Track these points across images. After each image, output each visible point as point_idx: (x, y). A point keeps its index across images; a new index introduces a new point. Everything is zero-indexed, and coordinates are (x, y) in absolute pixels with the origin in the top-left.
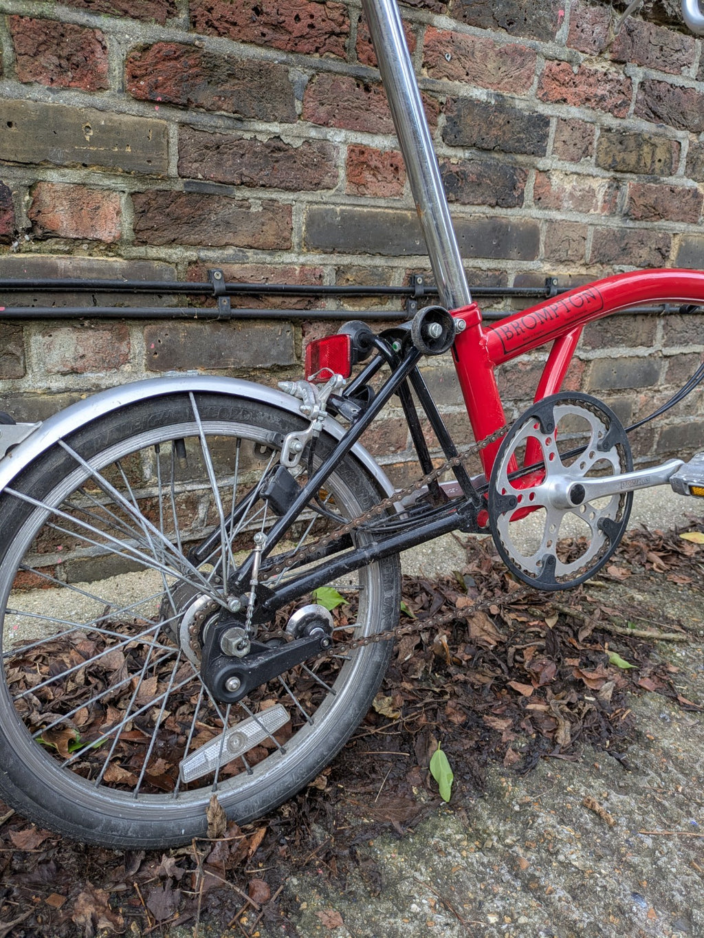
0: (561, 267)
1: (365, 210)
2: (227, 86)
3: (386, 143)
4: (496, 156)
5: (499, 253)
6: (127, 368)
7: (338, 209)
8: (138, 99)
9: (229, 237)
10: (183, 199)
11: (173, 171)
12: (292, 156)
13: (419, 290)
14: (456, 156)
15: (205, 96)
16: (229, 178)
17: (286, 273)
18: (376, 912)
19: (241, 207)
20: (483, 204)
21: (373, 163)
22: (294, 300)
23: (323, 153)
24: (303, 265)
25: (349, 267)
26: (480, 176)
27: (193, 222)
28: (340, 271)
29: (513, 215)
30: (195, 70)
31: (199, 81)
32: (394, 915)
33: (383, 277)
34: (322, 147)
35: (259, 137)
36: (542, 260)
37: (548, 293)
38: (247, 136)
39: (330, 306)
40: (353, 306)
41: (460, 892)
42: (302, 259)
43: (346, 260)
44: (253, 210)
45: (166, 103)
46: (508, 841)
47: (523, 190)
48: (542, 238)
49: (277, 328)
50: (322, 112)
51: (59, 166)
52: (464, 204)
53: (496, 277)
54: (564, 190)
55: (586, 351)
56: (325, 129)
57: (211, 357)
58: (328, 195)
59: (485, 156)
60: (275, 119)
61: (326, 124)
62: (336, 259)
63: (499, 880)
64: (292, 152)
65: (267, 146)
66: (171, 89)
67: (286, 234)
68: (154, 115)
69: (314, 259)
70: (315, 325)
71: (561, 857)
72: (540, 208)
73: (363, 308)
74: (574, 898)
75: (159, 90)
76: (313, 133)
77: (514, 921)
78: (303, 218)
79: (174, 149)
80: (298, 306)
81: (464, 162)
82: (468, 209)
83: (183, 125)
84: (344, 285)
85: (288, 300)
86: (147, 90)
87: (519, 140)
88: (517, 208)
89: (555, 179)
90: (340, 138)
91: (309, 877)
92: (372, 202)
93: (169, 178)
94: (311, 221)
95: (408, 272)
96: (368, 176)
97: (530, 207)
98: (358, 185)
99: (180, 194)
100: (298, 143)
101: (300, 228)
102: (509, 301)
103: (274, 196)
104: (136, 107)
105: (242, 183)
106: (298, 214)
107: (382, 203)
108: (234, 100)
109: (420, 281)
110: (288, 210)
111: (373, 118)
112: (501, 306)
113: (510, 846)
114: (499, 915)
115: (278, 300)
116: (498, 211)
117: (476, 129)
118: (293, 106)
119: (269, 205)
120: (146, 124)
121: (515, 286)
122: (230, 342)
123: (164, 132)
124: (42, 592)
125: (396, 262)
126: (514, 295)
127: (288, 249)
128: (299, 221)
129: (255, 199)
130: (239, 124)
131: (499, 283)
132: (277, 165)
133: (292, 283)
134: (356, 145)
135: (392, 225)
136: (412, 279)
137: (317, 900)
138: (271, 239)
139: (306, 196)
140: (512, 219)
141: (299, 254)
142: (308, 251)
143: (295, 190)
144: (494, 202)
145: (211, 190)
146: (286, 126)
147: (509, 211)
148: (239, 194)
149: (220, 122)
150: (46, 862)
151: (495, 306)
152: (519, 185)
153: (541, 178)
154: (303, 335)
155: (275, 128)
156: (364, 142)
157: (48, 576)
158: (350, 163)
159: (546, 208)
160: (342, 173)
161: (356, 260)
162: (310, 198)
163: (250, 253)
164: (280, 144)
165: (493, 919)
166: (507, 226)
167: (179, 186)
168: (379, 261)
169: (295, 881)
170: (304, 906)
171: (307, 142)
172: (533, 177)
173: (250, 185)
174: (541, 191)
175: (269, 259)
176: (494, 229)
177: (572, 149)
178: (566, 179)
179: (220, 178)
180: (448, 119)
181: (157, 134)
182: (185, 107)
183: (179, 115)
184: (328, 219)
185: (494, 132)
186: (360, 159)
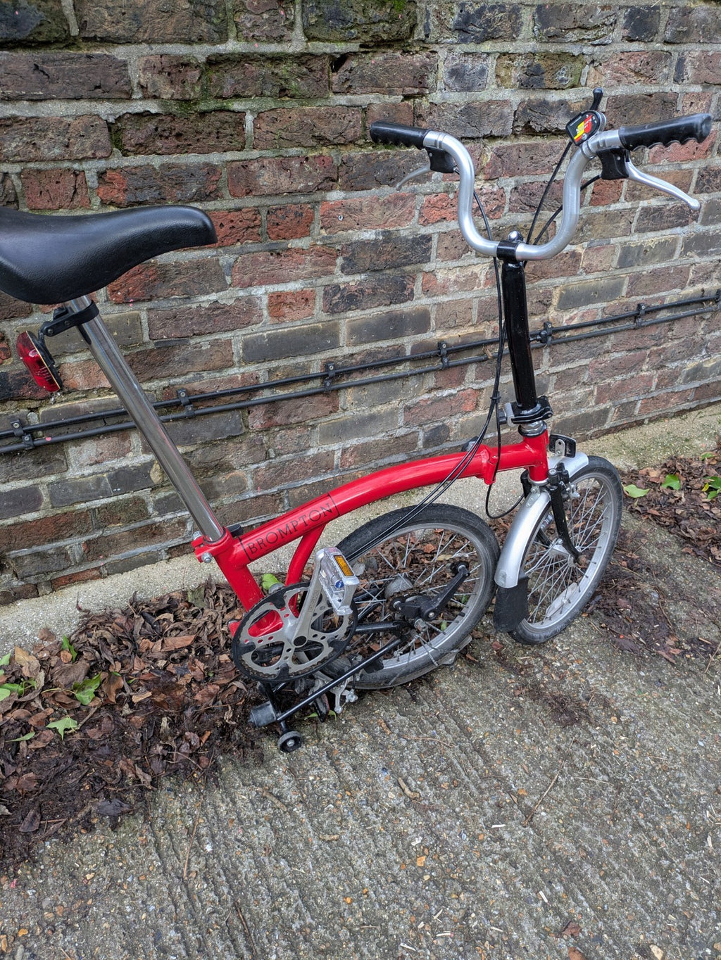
0: (451, 331)
1: (286, 330)
2: (176, 281)
3: (297, 286)
4: (388, 272)
5: (397, 333)
6: (130, 454)
7: (265, 334)
8: (117, 303)
9: (189, 367)
10: (155, 353)
11: (146, 338)
12: (228, 311)
13: (331, 374)
14: (354, 280)
15: (163, 291)
16: (184, 334)
17: (231, 380)
18: (257, 773)
19: (196, 348)
20: (379, 305)
21: (288, 301)
22: (239, 396)
23: (250, 302)
24: (243, 373)
25: (277, 368)
26: (374, 289)
27: (163, 364)
28: (270, 371)
29: (406, 307)
30: (154, 277)
31: (156, 283)
32: (265, 775)
33: (304, 367)
34: (249, 300)
35: (203, 305)
36: (433, 331)
37: (440, 353)
38: (194, 306)
39: (267, 394)
40: (284, 390)
41: (300, 765)
42: (242, 370)
43: (274, 364)
44: (204, 348)
45: (137, 301)
46: (332, 740)
47: (412, 290)
48: (433, 316)
49: (229, 414)
50: (246, 278)
51: (72, 353)
52: (363, 309)
53: (394, 350)
54: (449, 280)
55: (477, 383)
56: (250, 288)
57: (185, 439)
58: (255, 328)
59: (378, 275)
60: (213, 291)
61: (251, 285)
62: (266, 365)
63: (319, 760)
64: (226, 308)
65: (209, 309)
66: (139, 291)
67: (229, 358)
68: (129, 310)
69: (251, 368)
70: (257, 407)
71: (356, 749)
72: (429, 297)
73: (291, 390)
74: (354, 769)
75: (131, 295)
76: (241, 294)
77: (321, 779)
78: (240, 345)
79: (145, 325)
80: (242, 399)
81: (361, 283)
82: (368, 311)
83: (149, 310)
84: (275, 379)
85: (234, 397)
86: (123, 297)
87: (405, 257)
88: (409, 302)
89: (440, 276)
90: (261, 293)
91: (228, 756)
92: (290, 324)
93: (144, 343)
94: (246, 346)
95: (323, 361)
96: (286, 310)
97: (419, 298)
98: (278, 317)
99: (152, 350)
100: (231, 302)
101: (238, 352)
102: (408, 363)
103: (217, 337)
104: (117, 308)
105: (194, 334)
106: (236, 344)
107: (299, 323)
108: (181, 289)
109: (331, 368)
110: (229, 343)
111: (285, 273)
112: (401, 367)
113: (332, 743)
114: (315, 776)
115: (227, 398)
116: (394, 307)
117: (369, 259)
118: (225, 280)
119: (215, 344)
120: (125, 316)
121: (412, 352)
122: (197, 428)
123: (138, 318)
124: (94, 582)
125: (313, 357)
126: (412, 360)
127: (232, 366)
128: (237, 348)
129: (204, 342)
130: (188, 300)
131: (398, 353)
132: (217, 318)
133: (236, 386)
134: (274, 293)
135: (307, 334)
136: (326, 366)
137: (230, 767)
138: (218, 363)
139: (240, 332)
140: (405, 310)
141: (240, 367)
142: (246, 364)
143: (233, 330)
144: (388, 303)
145: (174, 343)
146: (221, 293)
147: (402, 305)
148: (192, 342)
149: (174, 303)
150: (104, 745)
151: (397, 368)
152: (408, 286)
153: (427, 277)
154: (249, 413)
155: (213, 297)
156: (280, 290)
157: (95, 573)
158: (270, 305)
159: (434, 296)
160: (265, 313)
161: (282, 363)
162: (244, 333)
163: (204, 374)
164: (218, 305)
165: (311, 778)
166: (401, 315)
167: (151, 346)
168: (301, 360)
169: (221, 758)
170: (224, 769)
171: (238, 299)
172: (420, 278)
173: (200, 335)
174: (428, 286)
175: (218, 375)
176: (391, 320)
177: (453, 251)
178: (450, 272)
179: (178, 335)
180: (344, 258)
181: (133, 320)
182: (150, 300)
183: (146, 305)
184: (259, 342)
185: (384, 257)
186: (277, 302)
